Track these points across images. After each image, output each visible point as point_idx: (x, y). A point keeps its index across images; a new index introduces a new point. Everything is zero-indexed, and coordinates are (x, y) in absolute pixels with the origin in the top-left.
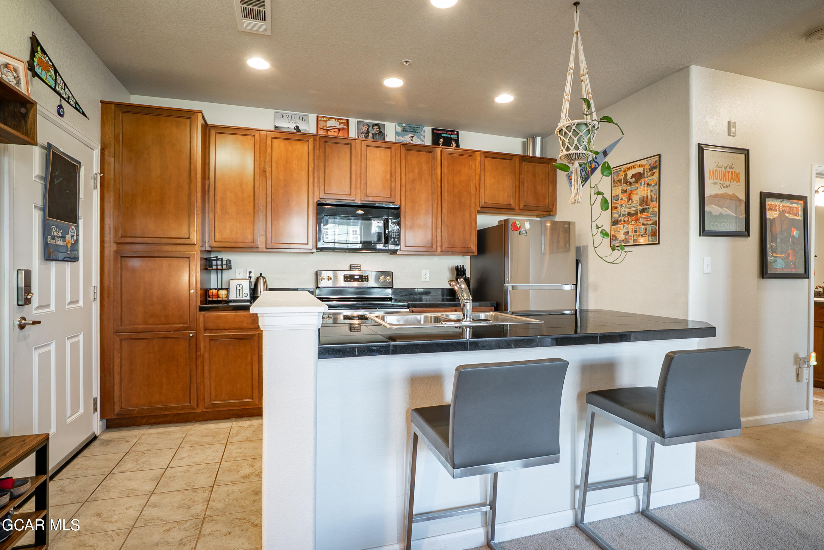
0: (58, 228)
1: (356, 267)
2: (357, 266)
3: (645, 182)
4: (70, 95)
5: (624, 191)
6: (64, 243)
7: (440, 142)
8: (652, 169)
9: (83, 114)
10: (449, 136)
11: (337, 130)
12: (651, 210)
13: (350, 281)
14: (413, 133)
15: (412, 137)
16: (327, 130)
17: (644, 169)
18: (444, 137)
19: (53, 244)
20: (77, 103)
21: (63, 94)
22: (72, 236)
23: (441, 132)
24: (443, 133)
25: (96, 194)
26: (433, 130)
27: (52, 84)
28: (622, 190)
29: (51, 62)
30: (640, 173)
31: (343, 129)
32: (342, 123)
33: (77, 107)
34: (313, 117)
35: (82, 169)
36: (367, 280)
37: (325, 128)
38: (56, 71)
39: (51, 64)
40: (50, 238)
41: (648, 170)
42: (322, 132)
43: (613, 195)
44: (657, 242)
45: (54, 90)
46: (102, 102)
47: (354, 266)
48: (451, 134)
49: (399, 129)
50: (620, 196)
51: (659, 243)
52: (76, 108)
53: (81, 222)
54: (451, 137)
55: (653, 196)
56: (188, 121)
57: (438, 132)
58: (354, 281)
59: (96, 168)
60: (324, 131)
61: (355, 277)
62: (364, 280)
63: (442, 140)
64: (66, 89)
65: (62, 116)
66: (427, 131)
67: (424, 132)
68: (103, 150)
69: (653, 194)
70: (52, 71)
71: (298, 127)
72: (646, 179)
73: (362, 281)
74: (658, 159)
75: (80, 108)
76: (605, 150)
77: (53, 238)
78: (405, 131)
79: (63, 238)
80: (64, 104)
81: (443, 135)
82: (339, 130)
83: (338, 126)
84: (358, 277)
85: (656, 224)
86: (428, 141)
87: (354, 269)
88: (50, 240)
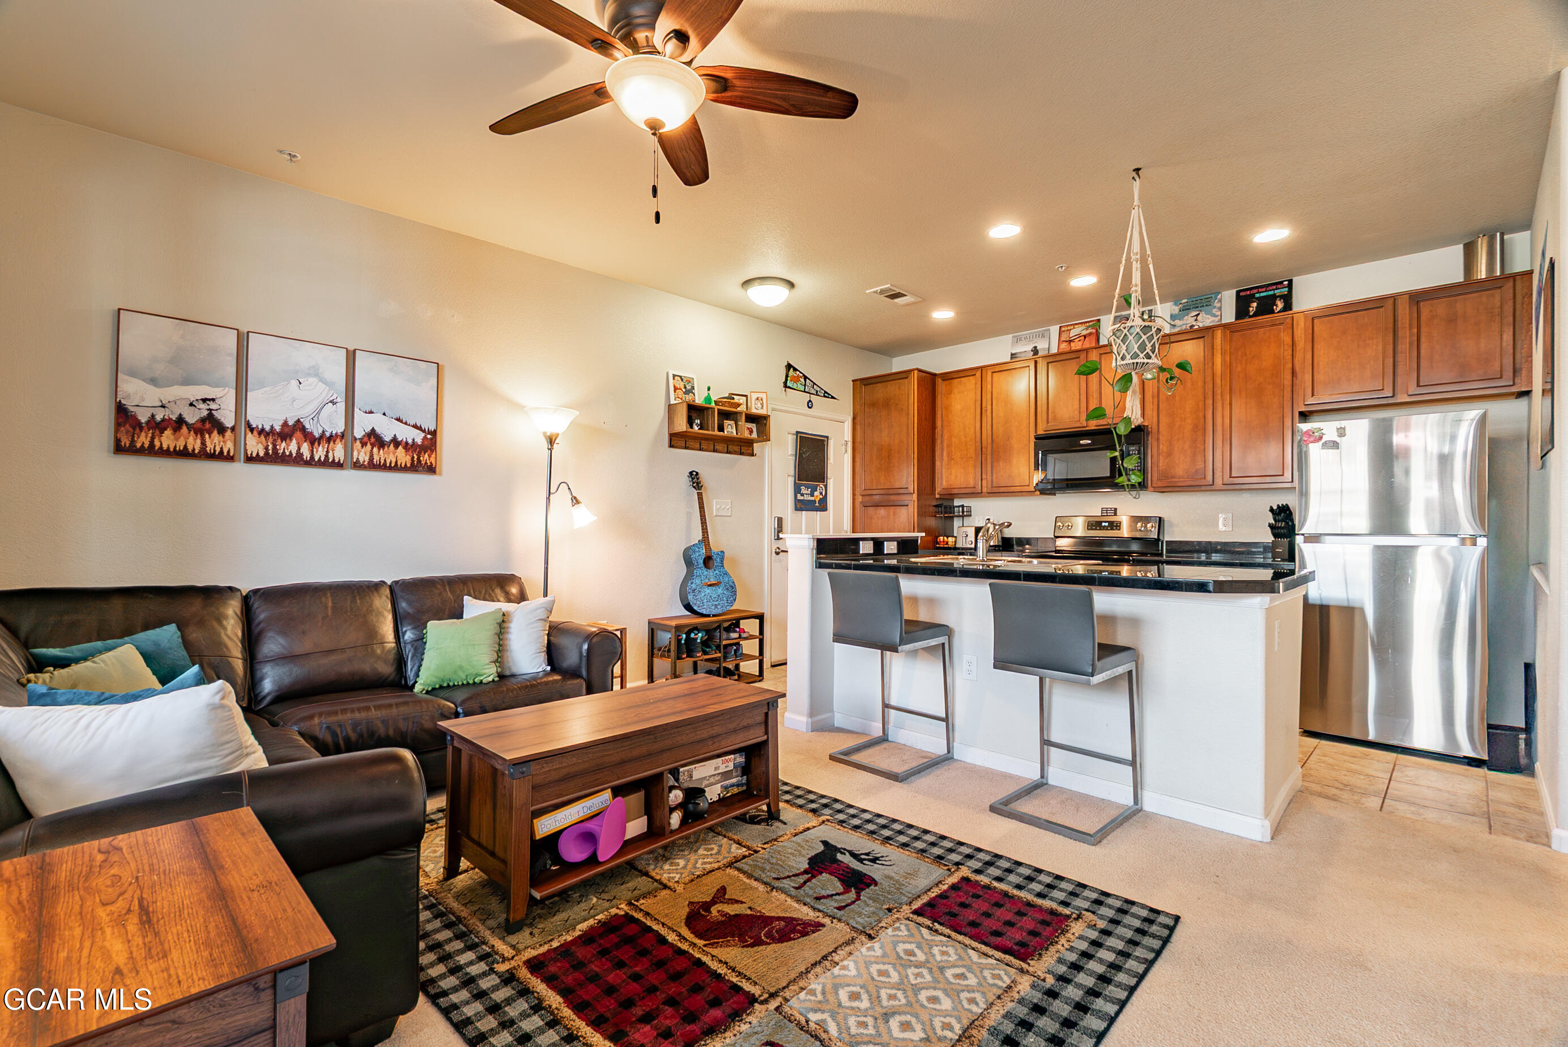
0: (807, 487)
2: (1112, 509)
4: (819, 389)
6: (812, 498)
7: (1251, 309)
9: (833, 397)
10: (1271, 293)
11: (1083, 338)
13: (1096, 529)
14: (1199, 309)
15: (1197, 315)
16: (1070, 341)
18: (1258, 298)
19: (803, 500)
20: (825, 392)
21: (813, 391)
22: (821, 493)
23: (1255, 291)
24: (1258, 292)
25: (848, 458)
26: (1238, 293)
27: (802, 389)
29: (802, 374)
31: (1090, 334)
32: (1089, 326)
33: (827, 395)
34: (1055, 330)
35: (831, 443)
36: (1118, 528)
37: (1068, 339)
38: (805, 378)
39: (803, 376)
40: (799, 495)
42: (1064, 346)
45: (805, 392)
46: (853, 381)
47: (1108, 509)
48: (1274, 290)
49: (1176, 309)
52: (825, 396)
53: (831, 483)
54: (1275, 294)
56: (906, 381)
57: (1248, 293)
58: (1100, 529)
59: (848, 436)
60: (1066, 344)
61: (1103, 524)
62: (1115, 528)
63: (1255, 305)
64: (815, 387)
65: (809, 408)
66: (1227, 298)
67: (1220, 301)
68: (854, 419)
70: (802, 380)
71: (1035, 347)
73: (1112, 529)
75: (829, 395)
77: (802, 495)
78: (1185, 309)
79: (812, 495)
80: (814, 398)
81: (1257, 295)
82: (1085, 337)
83: (1085, 332)
84: (1107, 524)
86: (1229, 315)
87: (1108, 514)
88: (799, 497)
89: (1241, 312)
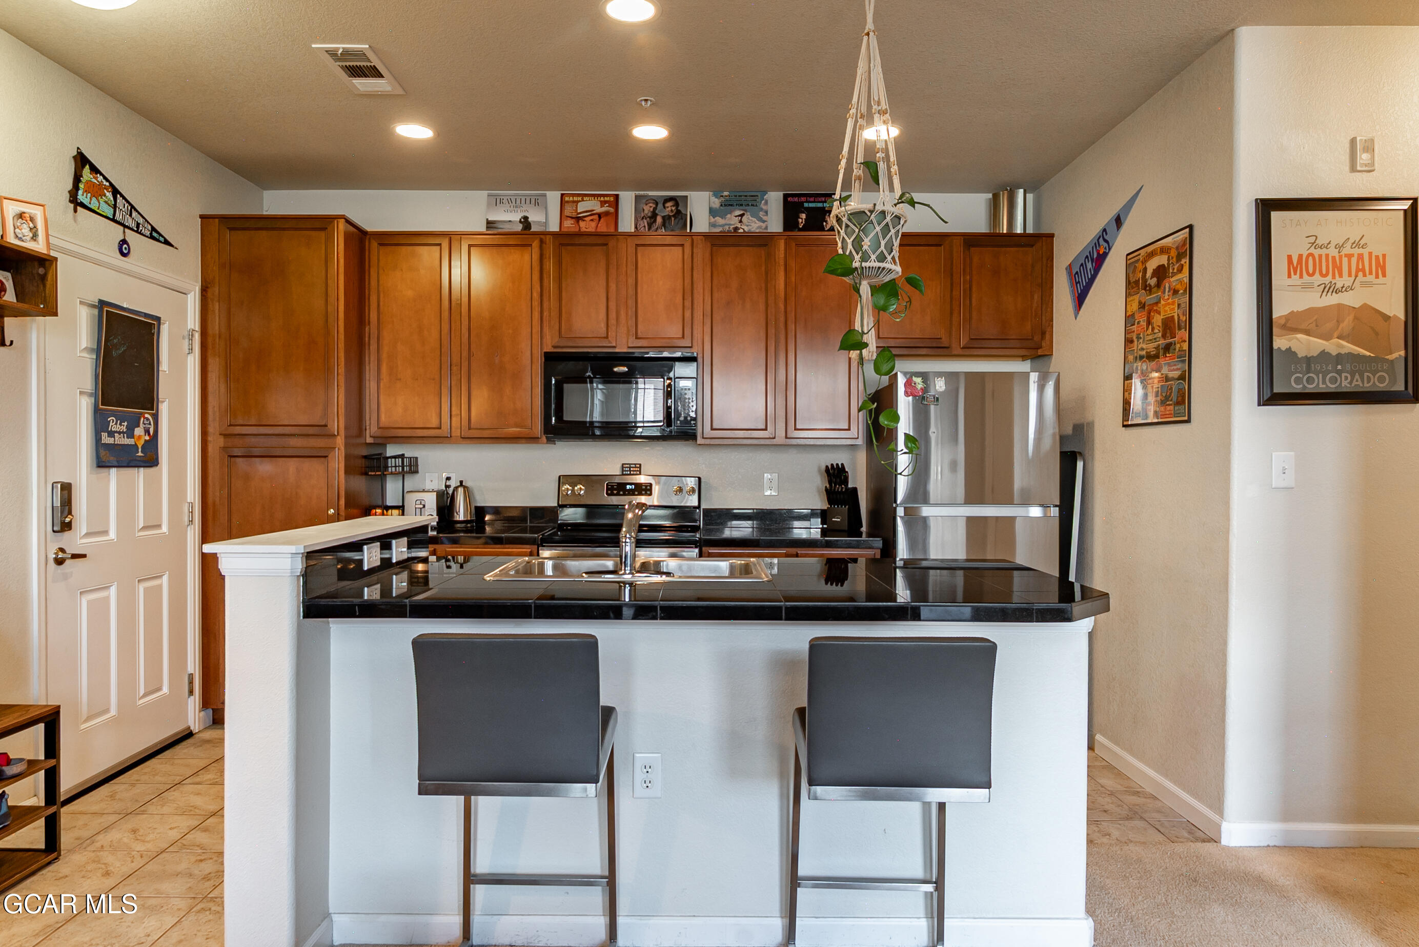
0: (121, 419)
1: (632, 469)
2: (634, 466)
3: (1169, 287)
4: (141, 221)
5: (1142, 306)
6: (130, 441)
7: (800, 220)
8: (1180, 257)
9: (167, 242)
10: (820, 205)
11: (596, 217)
12: (1178, 346)
13: (618, 494)
14: (744, 207)
15: (742, 215)
16: (578, 219)
17: (1169, 257)
18: (808, 210)
19: (111, 444)
20: (153, 229)
21: (130, 222)
23: (803, 199)
24: (807, 202)
25: (193, 363)
26: (786, 196)
27: (109, 212)
28: (1140, 303)
29: (107, 180)
30: (1163, 265)
31: (607, 214)
32: (606, 202)
33: (155, 235)
34: (553, 198)
35: (165, 329)
36: (648, 492)
37: (574, 215)
38: (116, 192)
39: (107, 184)
40: (104, 435)
41: (1175, 259)
42: (568, 224)
43: (1127, 315)
44: (1186, 418)
45: (113, 220)
46: (202, 217)
47: (628, 466)
48: (823, 202)
49: (716, 202)
50: (1136, 317)
51: (1188, 421)
52: (152, 237)
53: (164, 409)
54: (824, 208)
55: (1181, 317)
56: (322, 234)
57: (796, 199)
58: (624, 495)
59: (193, 321)
60: (572, 221)
61: (628, 487)
62: (644, 492)
63: (804, 216)
64: (134, 214)
65: (124, 255)
66: (774, 201)
67: (766, 203)
68: (204, 290)
69: (1180, 312)
70: (109, 195)
71: (526, 218)
72: (1172, 280)
73: (640, 494)
74: (1187, 235)
75: (160, 235)
76: (1119, 215)
77: (111, 434)
78: (728, 205)
79: (130, 434)
80: (131, 236)
81: (806, 205)
82: (600, 216)
83: (599, 209)
84: (633, 487)
85: (1184, 379)
86: (775, 224)
87: (629, 473)
88: (106, 439)
89: (790, 223)
